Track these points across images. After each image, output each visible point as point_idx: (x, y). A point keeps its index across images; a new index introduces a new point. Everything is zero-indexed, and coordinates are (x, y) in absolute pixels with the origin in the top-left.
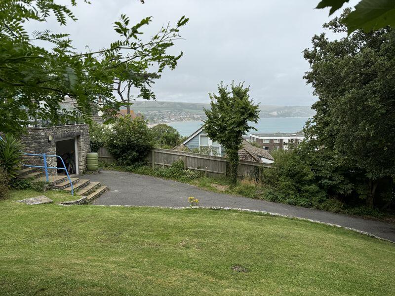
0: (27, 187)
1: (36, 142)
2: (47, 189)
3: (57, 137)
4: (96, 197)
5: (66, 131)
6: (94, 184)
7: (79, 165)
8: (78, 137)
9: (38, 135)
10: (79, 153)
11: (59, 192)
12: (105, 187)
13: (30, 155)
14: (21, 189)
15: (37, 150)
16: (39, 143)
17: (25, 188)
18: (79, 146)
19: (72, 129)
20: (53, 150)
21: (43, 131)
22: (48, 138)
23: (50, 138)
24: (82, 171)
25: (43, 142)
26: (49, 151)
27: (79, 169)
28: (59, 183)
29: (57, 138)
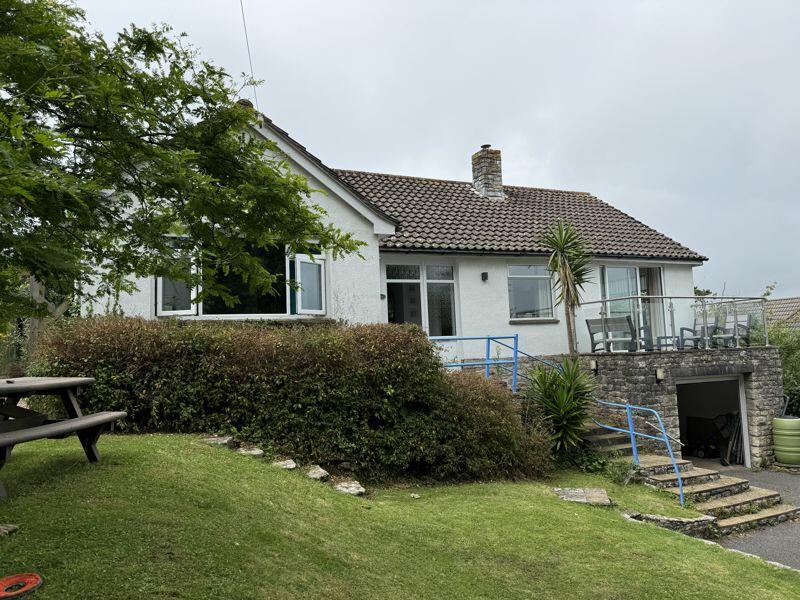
0: (599, 470)
1: (630, 382)
2: (632, 481)
3: (681, 373)
4: (750, 527)
5: (707, 362)
6: (758, 492)
7: (751, 445)
8: (747, 375)
9: (633, 367)
10: (750, 416)
11: (656, 493)
12: (790, 508)
13: (620, 408)
14: (589, 471)
15: (632, 398)
16: (635, 383)
17: (596, 471)
18: (749, 399)
19: (725, 357)
20: (670, 400)
21: (644, 359)
22: (656, 375)
23: (660, 375)
24: (758, 460)
25: (643, 382)
26: (657, 402)
27: (752, 455)
28: (660, 473)
29: (682, 375)
